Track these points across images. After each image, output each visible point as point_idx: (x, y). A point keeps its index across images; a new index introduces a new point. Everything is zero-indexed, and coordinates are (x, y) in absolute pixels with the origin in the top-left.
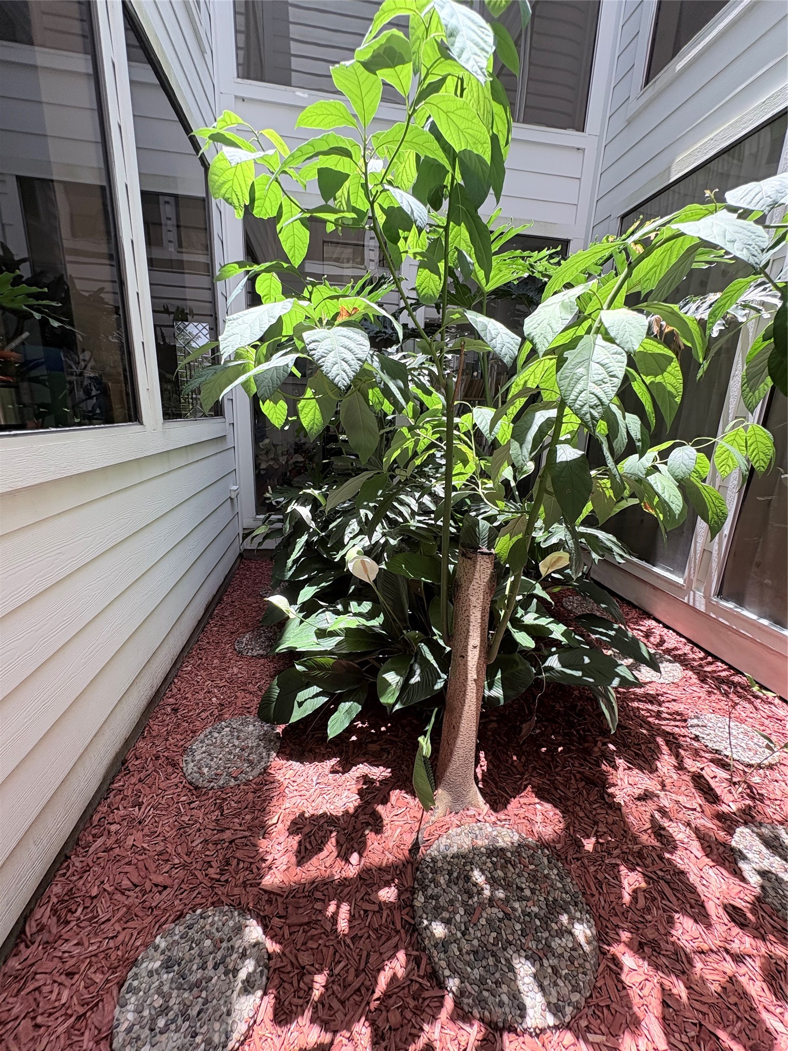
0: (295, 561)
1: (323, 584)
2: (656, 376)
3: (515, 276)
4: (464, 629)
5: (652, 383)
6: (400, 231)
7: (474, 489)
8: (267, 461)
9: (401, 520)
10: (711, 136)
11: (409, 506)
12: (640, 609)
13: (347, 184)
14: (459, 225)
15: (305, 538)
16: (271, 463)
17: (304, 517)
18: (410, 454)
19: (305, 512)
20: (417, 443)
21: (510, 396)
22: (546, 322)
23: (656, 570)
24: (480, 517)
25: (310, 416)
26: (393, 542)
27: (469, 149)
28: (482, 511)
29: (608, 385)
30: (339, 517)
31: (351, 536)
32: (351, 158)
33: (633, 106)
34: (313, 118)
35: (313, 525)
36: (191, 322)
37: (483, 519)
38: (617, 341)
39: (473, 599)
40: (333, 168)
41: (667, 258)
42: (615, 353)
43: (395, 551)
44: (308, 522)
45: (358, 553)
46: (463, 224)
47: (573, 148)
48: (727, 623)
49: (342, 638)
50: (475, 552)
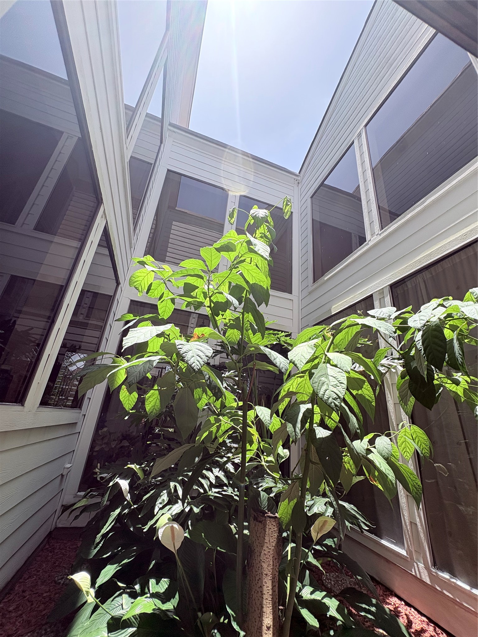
0: (104, 536)
1: (125, 561)
2: (358, 391)
3: (269, 343)
4: (258, 603)
5: (357, 394)
6: (220, 312)
7: (260, 462)
8: (101, 445)
9: (202, 491)
10: (345, 301)
11: (208, 479)
12: (383, 585)
13: (196, 290)
14: (248, 313)
15: (118, 511)
16: (104, 446)
17: (123, 488)
18: (213, 437)
19: (124, 484)
20: (219, 428)
21: (280, 398)
22: (300, 354)
23: (384, 542)
24: (260, 489)
25: (152, 404)
26: (196, 510)
27: (257, 283)
28: (260, 485)
29: (340, 387)
30: (152, 490)
31: (161, 506)
32: (203, 279)
33: (310, 289)
34: (188, 264)
35: (128, 497)
36: (77, 353)
37: (262, 490)
38: (338, 366)
39: (265, 565)
40: (192, 283)
41: (347, 337)
42: (339, 372)
43: (197, 519)
44: (125, 494)
45: (169, 519)
46: (250, 313)
47: (288, 299)
48: (451, 596)
49: (135, 629)
50: (264, 516)
